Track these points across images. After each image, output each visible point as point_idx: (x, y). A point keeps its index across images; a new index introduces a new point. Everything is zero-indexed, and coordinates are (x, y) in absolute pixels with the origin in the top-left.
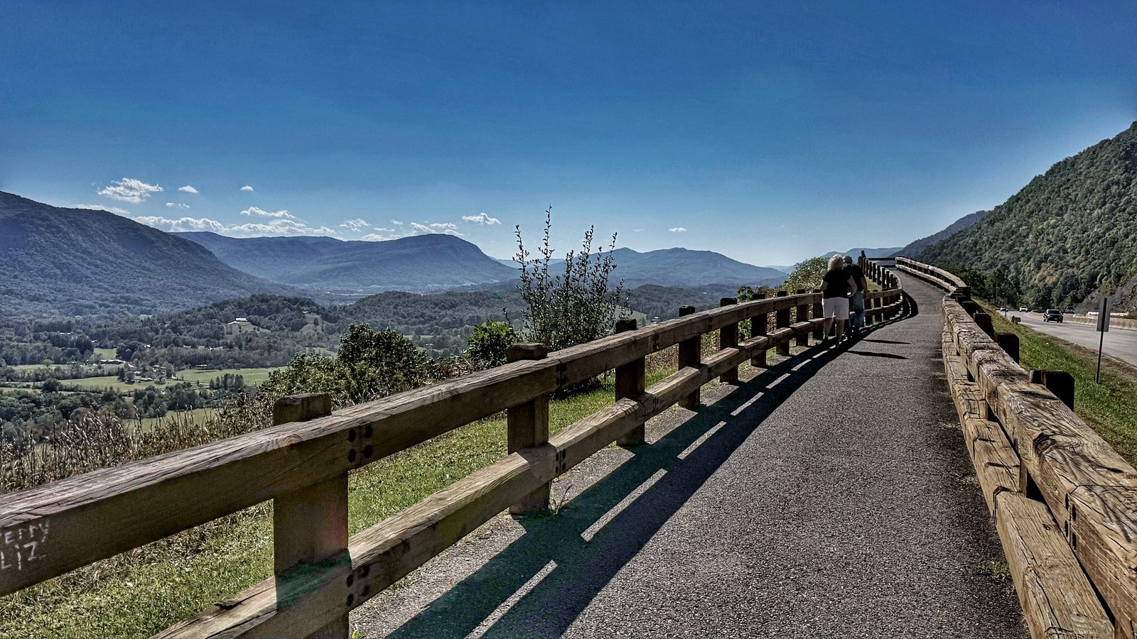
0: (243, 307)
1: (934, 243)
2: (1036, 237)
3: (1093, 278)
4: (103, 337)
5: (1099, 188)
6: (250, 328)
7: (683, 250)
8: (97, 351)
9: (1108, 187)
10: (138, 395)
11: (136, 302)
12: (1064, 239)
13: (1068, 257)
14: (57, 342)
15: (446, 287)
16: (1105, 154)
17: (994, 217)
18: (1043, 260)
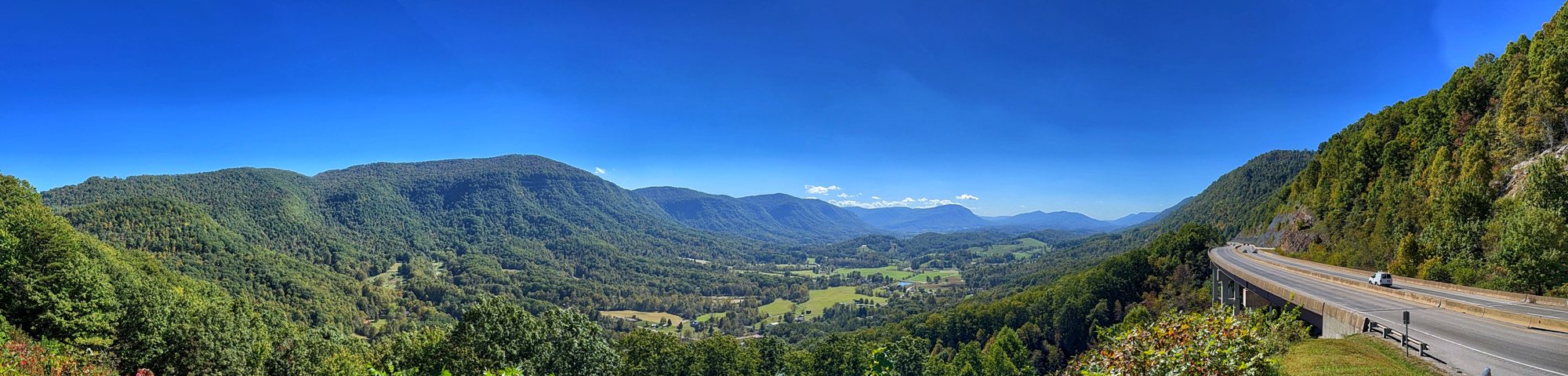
0: (866, 241)
1: (1173, 210)
2: (1215, 209)
3: (1239, 227)
4: (811, 253)
5: (1239, 188)
6: (867, 250)
7: (1066, 212)
8: (808, 259)
9: (1242, 187)
10: (818, 279)
11: (827, 238)
12: (1226, 210)
13: (1229, 218)
14: (795, 255)
15: (956, 230)
16: (1240, 173)
17: (1198, 199)
18: (1219, 219)
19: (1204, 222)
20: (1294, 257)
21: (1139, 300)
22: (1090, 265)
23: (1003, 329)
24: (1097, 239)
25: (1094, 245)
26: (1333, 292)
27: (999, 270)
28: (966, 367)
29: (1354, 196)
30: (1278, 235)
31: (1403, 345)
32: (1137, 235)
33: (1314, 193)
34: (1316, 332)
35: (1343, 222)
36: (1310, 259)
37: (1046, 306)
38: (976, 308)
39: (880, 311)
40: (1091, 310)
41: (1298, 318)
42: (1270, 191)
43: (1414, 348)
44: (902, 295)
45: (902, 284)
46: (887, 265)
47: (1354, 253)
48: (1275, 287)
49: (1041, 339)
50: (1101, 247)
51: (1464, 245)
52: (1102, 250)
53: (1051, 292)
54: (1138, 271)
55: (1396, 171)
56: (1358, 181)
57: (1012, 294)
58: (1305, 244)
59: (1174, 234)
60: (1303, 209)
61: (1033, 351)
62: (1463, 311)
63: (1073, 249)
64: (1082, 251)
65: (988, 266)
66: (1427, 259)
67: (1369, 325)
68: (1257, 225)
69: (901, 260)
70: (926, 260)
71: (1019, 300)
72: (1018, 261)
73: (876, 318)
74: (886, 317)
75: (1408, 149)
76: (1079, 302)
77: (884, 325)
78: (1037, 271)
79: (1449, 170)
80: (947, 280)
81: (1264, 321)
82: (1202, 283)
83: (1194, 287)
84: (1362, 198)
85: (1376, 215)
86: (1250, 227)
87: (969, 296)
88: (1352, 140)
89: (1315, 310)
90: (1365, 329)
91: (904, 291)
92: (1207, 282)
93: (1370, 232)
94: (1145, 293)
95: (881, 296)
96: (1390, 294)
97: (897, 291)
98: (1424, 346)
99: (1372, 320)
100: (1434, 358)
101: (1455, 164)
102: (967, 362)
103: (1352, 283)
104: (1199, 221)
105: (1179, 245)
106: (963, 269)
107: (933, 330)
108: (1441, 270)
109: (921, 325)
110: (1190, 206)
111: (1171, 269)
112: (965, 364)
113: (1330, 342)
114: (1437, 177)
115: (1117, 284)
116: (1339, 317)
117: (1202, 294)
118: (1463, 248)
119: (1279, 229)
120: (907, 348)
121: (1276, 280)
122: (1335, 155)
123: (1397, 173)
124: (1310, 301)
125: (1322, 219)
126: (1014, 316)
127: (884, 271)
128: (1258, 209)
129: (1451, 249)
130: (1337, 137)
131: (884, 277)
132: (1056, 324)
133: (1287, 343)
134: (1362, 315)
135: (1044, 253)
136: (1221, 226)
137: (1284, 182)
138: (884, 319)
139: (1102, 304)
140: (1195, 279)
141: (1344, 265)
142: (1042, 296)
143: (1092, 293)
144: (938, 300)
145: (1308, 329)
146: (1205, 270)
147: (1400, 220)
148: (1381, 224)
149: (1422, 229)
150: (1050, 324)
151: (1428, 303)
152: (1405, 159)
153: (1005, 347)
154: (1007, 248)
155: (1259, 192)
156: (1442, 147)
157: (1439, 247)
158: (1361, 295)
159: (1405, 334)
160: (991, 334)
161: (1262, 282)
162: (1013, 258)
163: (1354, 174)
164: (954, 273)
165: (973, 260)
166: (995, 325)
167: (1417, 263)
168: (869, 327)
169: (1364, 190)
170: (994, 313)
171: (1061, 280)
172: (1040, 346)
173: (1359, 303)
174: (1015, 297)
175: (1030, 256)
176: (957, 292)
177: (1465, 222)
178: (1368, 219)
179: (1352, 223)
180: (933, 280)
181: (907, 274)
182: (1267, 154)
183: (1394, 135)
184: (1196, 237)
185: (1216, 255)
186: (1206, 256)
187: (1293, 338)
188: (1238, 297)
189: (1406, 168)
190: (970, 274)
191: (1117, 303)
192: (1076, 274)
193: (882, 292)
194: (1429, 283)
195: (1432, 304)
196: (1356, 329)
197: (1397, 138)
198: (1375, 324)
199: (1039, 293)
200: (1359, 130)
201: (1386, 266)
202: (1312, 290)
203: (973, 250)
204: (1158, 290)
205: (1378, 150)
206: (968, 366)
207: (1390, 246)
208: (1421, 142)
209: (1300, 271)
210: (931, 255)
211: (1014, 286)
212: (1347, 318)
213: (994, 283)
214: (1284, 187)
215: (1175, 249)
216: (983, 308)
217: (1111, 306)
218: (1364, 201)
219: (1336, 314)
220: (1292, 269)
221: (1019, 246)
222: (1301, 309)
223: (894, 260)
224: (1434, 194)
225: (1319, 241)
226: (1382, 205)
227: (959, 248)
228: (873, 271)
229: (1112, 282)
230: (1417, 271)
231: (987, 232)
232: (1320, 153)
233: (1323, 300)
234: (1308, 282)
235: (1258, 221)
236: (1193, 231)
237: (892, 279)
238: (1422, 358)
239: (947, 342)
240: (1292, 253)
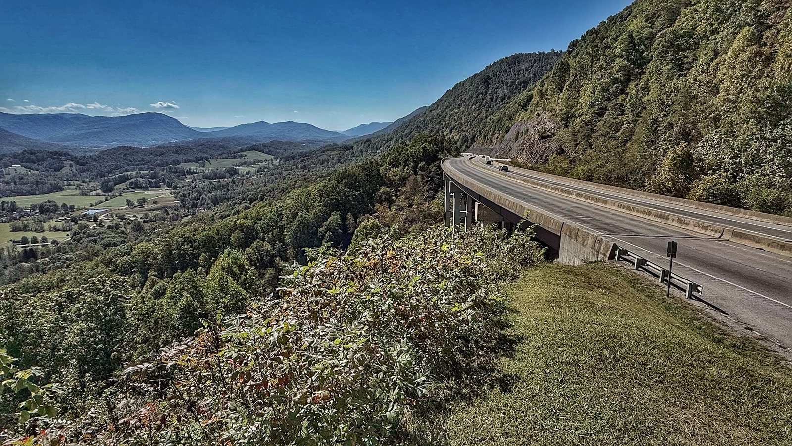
1: (406, 120)
2: (450, 118)
3: (474, 137)
5: (475, 96)
6: (23, 171)
9: (478, 95)
12: (461, 119)
13: (463, 127)
15: (160, 143)
16: (476, 80)
17: (431, 108)
18: (453, 128)
19: (437, 132)
20: (531, 169)
21: (371, 212)
22: (321, 177)
23: (226, 251)
24: (328, 150)
25: (325, 157)
26: (575, 209)
27: (221, 187)
28: (184, 299)
29: (609, 99)
30: (515, 146)
31: (662, 282)
32: (369, 145)
33: (559, 99)
34: (552, 254)
35: (591, 129)
36: (550, 172)
37: (276, 222)
38: (195, 230)
39: (59, 250)
40: (324, 224)
41: (532, 239)
42: (509, 98)
43: (679, 288)
44: (92, 225)
45: (91, 212)
46: (61, 189)
47: (602, 166)
48: (508, 201)
49: (274, 256)
50: (333, 159)
51: (769, 157)
52: (334, 161)
53: (281, 207)
54: (370, 182)
55: (670, 66)
56: (616, 81)
57: (238, 212)
58: (546, 154)
59: (407, 145)
60: (546, 116)
61: (265, 269)
62: (759, 246)
63: (302, 161)
64: (313, 162)
65: (207, 183)
66: (707, 175)
67: (617, 253)
68: (493, 135)
69: (83, 182)
70: (123, 180)
71: (246, 218)
72: (243, 176)
73: (54, 260)
74: (71, 255)
75: (691, 37)
76: (310, 216)
77: (68, 266)
78: (265, 186)
79: (755, 57)
80: (155, 202)
81: (493, 240)
82: (434, 195)
83: (427, 198)
84: (620, 101)
85: (636, 121)
86: (485, 136)
87: (187, 218)
88: (613, 34)
89: (552, 228)
90: (612, 257)
91: (95, 220)
92: (440, 194)
93: (626, 141)
94: (377, 205)
95: (59, 230)
96: (647, 217)
97: (84, 221)
98: (694, 287)
99: (621, 246)
100: (709, 304)
101: (765, 49)
102: (184, 293)
103: (598, 200)
104: (432, 131)
105: (412, 156)
106: (175, 188)
107: (143, 262)
108: (726, 190)
109: (125, 258)
110: (423, 116)
111: (404, 180)
112: (182, 296)
113: (569, 270)
114: (734, 68)
115: (349, 196)
116: (580, 240)
117: (435, 206)
118: (768, 161)
119: (517, 139)
120: (99, 291)
121: (510, 194)
122: (588, 53)
123: (673, 68)
124: (548, 219)
125: (566, 126)
126: (241, 236)
127: (57, 198)
128: (495, 117)
129: (747, 163)
130: (591, 32)
131: (60, 205)
132: (288, 240)
133: (518, 267)
134: (609, 240)
135: (271, 166)
136: (455, 136)
137: (525, 87)
138: (67, 259)
139: (335, 217)
140: (427, 191)
141: (589, 179)
142: (271, 212)
143: (323, 206)
144: (146, 227)
145: (543, 250)
146: (438, 182)
147: (671, 126)
148: (641, 132)
149: (703, 136)
150: (282, 241)
151: (703, 232)
152: (683, 50)
153: (229, 270)
154: (229, 163)
155: (496, 100)
156: (747, 28)
157: (727, 160)
158: (609, 215)
159: (667, 268)
160: (216, 257)
161: (495, 196)
162: (236, 173)
163: (611, 74)
164: (164, 194)
165: (188, 177)
166: (220, 247)
167: (689, 180)
168: (44, 273)
169: (623, 91)
170: (218, 234)
171: (291, 194)
172: (271, 263)
173: (606, 224)
174: (242, 214)
175: (257, 169)
176: (171, 215)
177: (775, 126)
178: (625, 126)
179: (604, 130)
180: (136, 204)
181: (94, 200)
182: (507, 58)
183: (671, 22)
184: (429, 147)
185: (448, 166)
186: (439, 166)
187: (526, 263)
188: (470, 210)
189: (685, 60)
190: (185, 192)
191: (349, 215)
192: (307, 187)
193: (60, 225)
194: (706, 207)
195: (709, 233)
196: (600, 255)
197: (676, 24)
198: (625, 252)
199: (267, 209)
200: (622, 21)
201: (644, 182)
202: (550, 207)
203: (186, 166)
204: (391, 202)
205: (646, 42)
206: (186, 297)
207: (652, 158)
208: (712, 25)
209: (538, 184)
210: (129, 173)
211: (240, 203)
212: (590, 241)
213: (216, 202)
214: (525, 93)
215: (408, 160)
216: (204, 230)
217: (344, 218)
218: (622, 104)
219: (577, 236)
220: (528, 182)
221: (242, 160)
222: (538, 229)
223: (72, 183)
224: (727, 91)
225: (561, 152)
226: (645, 108)
227: (168, 164)
228: (40, 199)
229: (344, 195)
230: (688, 189)
231: (202, 145)
232: (570, 52)
233: (561, 219)
234: (546, 198)
235: (494, 131)
236: (425, 141)
237: (72, 207)
238: (690, 301)
239: (163, 273)
240: (530, 165)
